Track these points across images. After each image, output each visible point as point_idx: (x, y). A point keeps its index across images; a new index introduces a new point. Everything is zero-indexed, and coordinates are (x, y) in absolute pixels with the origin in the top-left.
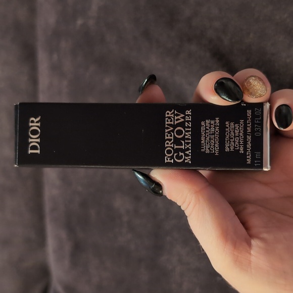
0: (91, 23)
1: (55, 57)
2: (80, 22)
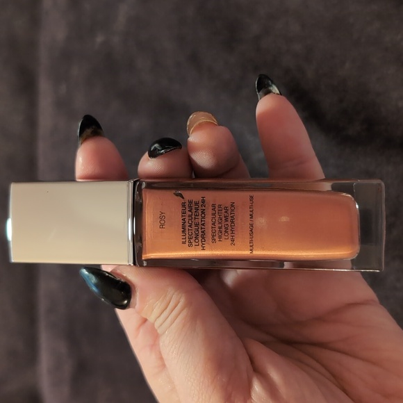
2: (100, 39)
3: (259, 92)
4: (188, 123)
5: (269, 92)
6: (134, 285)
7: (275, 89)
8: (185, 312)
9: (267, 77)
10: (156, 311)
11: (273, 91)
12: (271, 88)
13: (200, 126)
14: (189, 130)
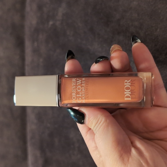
0: (58, 23)
1: (36, 44)
3: (133, 42)
4: (111, 49)
5: (137, 42)
6: (85, 114)
7: (139, 41)
8: (104, 124)
9: (136, 36)
10: (94, 124)
11: (138, 42)
12: (137, 40)
13: (115, 51)
14: (111, 52)
